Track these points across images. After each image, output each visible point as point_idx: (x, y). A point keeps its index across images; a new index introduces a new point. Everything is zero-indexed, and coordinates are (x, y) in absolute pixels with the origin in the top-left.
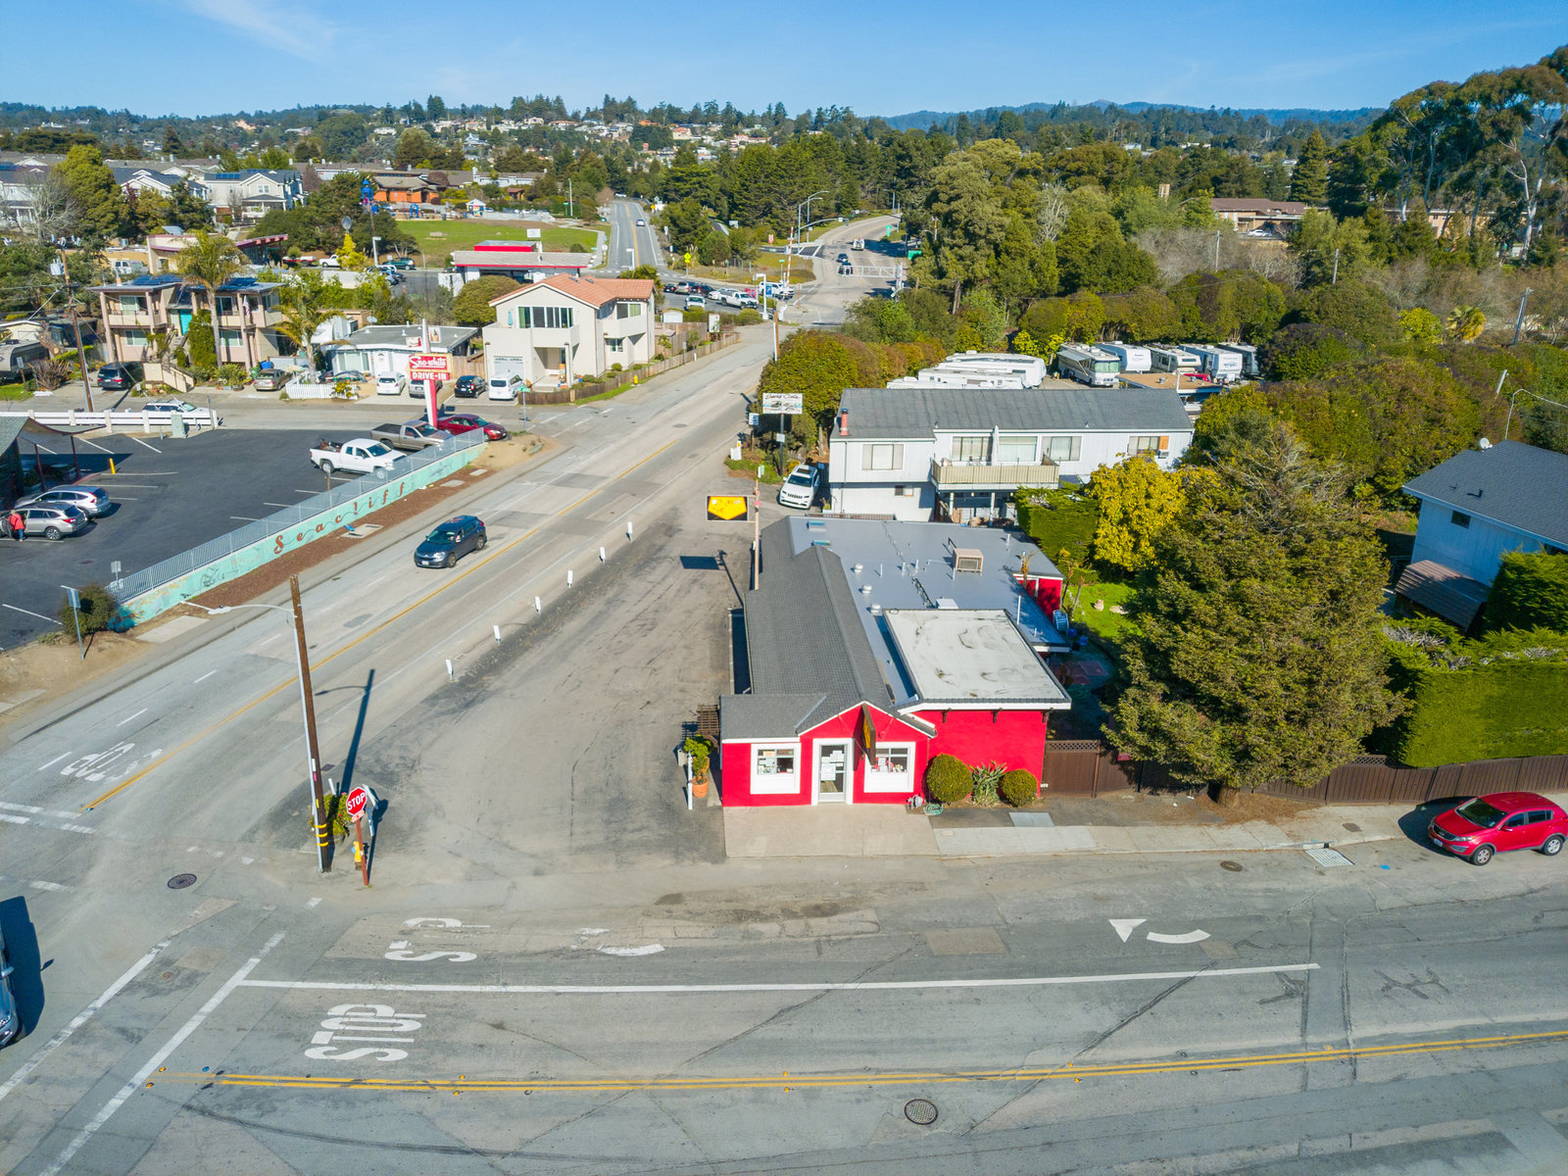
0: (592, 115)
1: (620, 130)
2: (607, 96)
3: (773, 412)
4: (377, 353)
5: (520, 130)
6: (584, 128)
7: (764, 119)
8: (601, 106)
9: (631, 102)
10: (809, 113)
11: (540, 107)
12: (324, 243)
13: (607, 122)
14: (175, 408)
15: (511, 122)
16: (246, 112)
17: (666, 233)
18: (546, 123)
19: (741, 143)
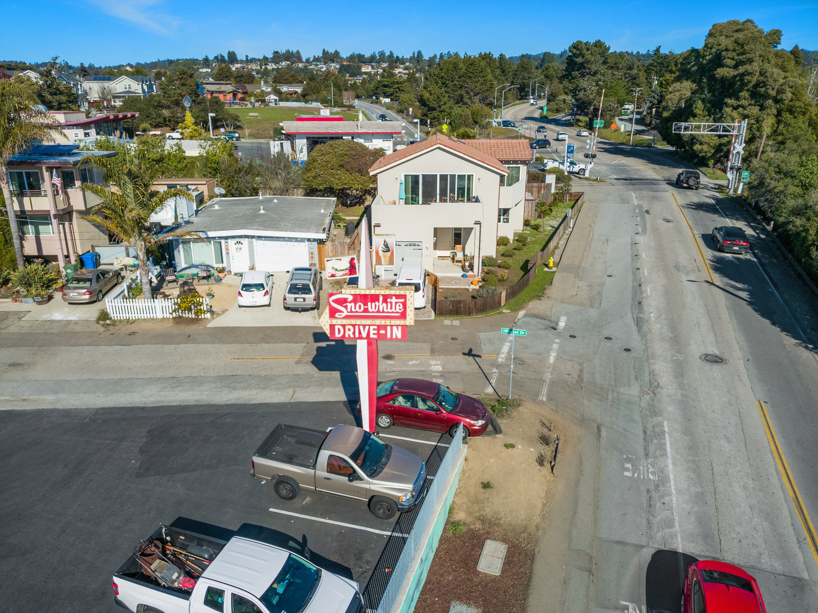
0: (317, 59)
1: (333, 67)
2: (324, 50)
4: (233, 241)
5: (278, 68)
6: (312, 67)
7: (411, 59)
8: (321, 55)
9: (337, 53)
10: (435, 56)
11: (288, 56)
12: (170, 121)
13: (325, 64)
15: (273, 64)
16: (131, 64)
17: (411, 113)
18: (292, 64)
19: (399, 73)
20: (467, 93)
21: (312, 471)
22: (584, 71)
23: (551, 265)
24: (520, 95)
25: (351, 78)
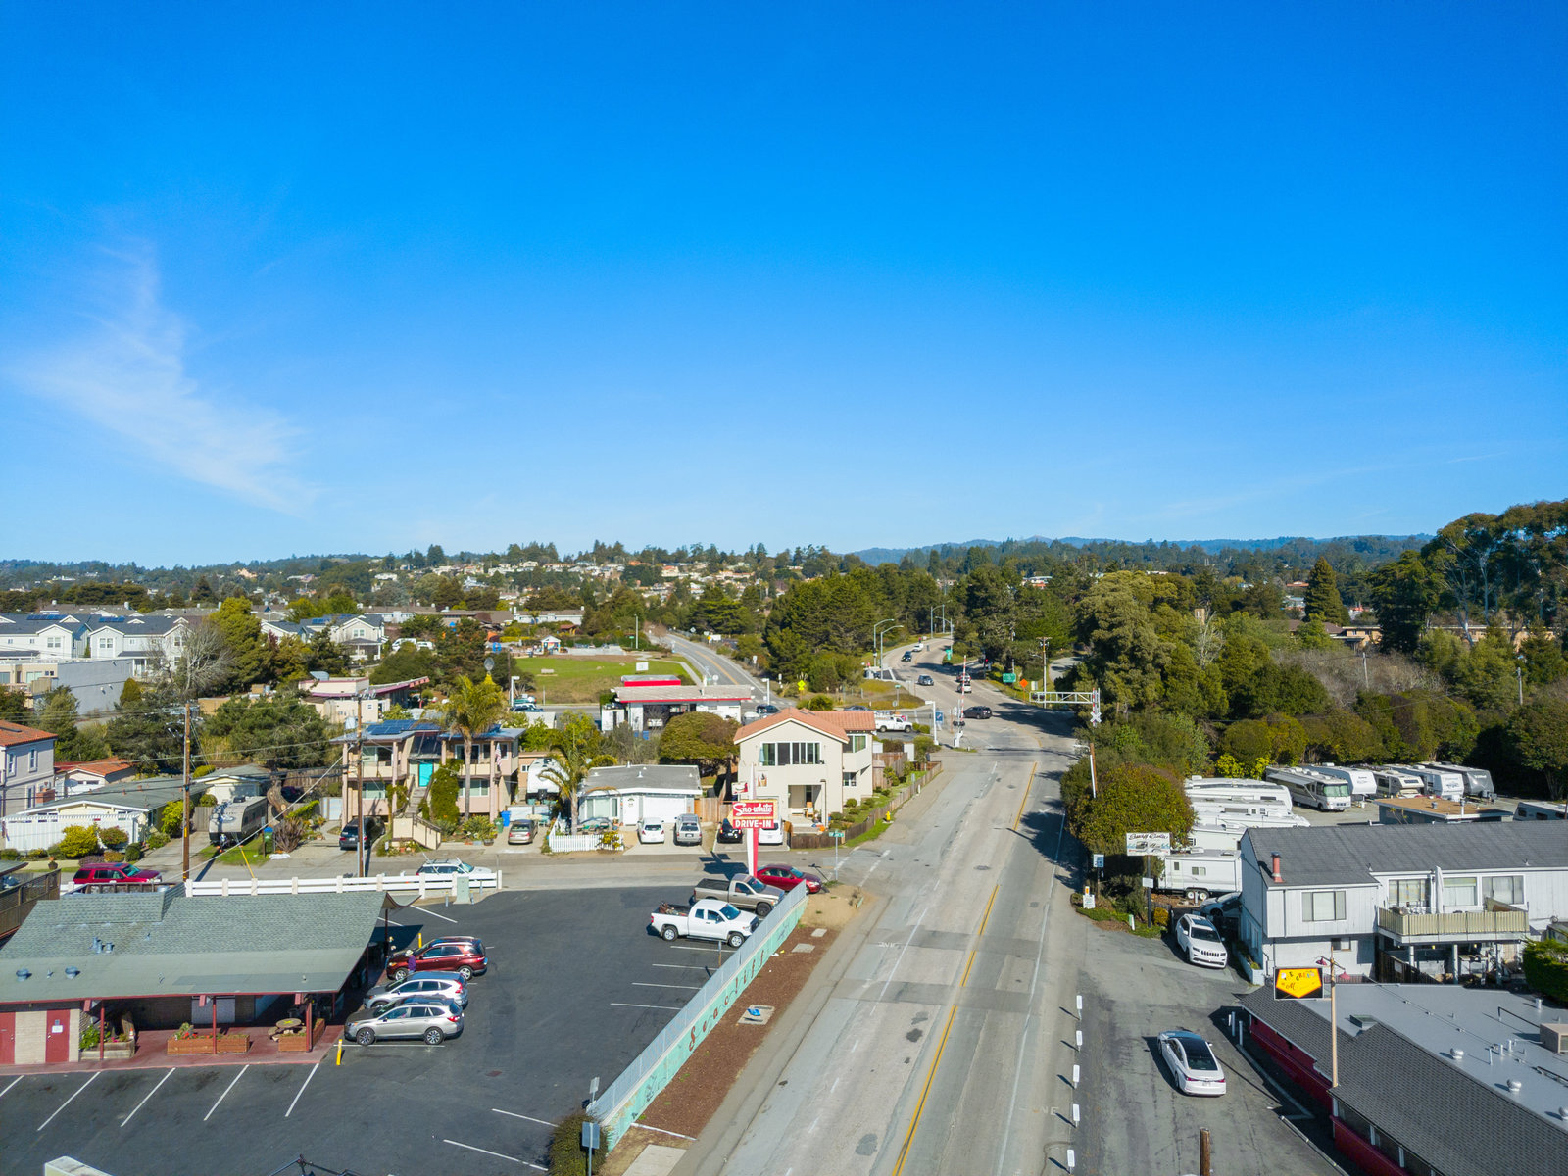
0: (584, 557)
1: (612, 570)
2: (597, 542)
3: (1138, 854)
4: (628, 797)
5: (516, 573)
6: (577, 569)
7: (747, 557)
8: (591, 550)
9: (619, 546)
10: (788, 551)
11: (535, 552)
13: (599, 564)
14: (454, 869)
15: (507, 566)
16: (241, 561)
17: (755, 662)
18: (541, 566)
19: (727, 578)
20: (835, 628)
21: (726, 892)
22: (988, 607)
23: (888, 818)
24: (920, 626)
25: (643, 588)
